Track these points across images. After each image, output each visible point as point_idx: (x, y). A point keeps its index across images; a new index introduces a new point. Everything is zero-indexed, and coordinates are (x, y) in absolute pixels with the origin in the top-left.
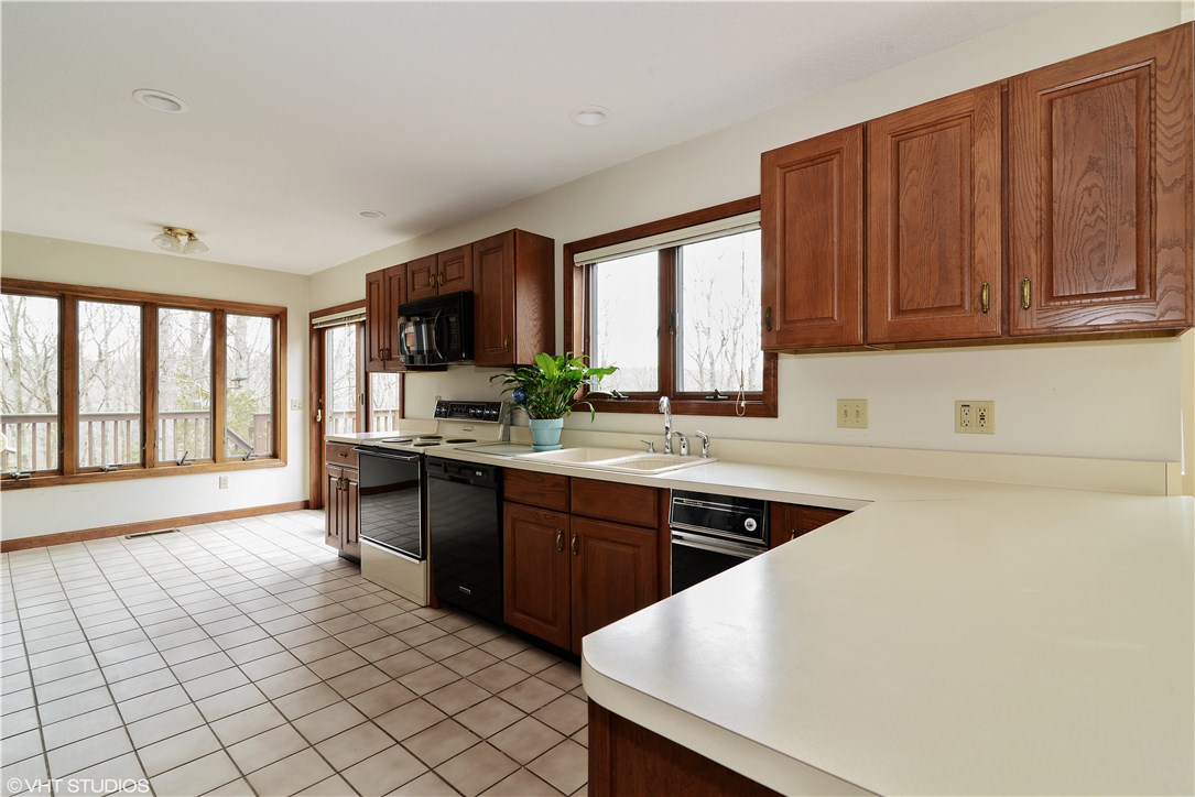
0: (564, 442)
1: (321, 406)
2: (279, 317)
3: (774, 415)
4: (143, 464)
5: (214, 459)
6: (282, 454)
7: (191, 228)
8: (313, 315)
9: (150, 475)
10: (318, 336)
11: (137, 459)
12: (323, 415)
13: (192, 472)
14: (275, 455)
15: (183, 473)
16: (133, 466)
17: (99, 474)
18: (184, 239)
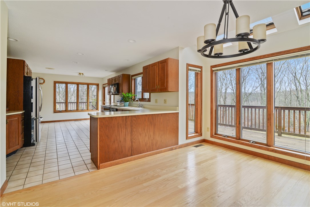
0: (129, 105)
1: (104, 101)
2: (98, 85)
3: (150, 102)
4: (77, 110)
5: (87, 110)
6: (98, 109)
7: (83, 73)
8: (103, 85)
9: (78, 112)
10: (104, 88)
11: (76, 109)
12: (105, 102)
13: (84, 111)
14: (97, 109)
15: (82, 111)
16: (75, 110)
17: (71, 111)
18: (82, 74)
